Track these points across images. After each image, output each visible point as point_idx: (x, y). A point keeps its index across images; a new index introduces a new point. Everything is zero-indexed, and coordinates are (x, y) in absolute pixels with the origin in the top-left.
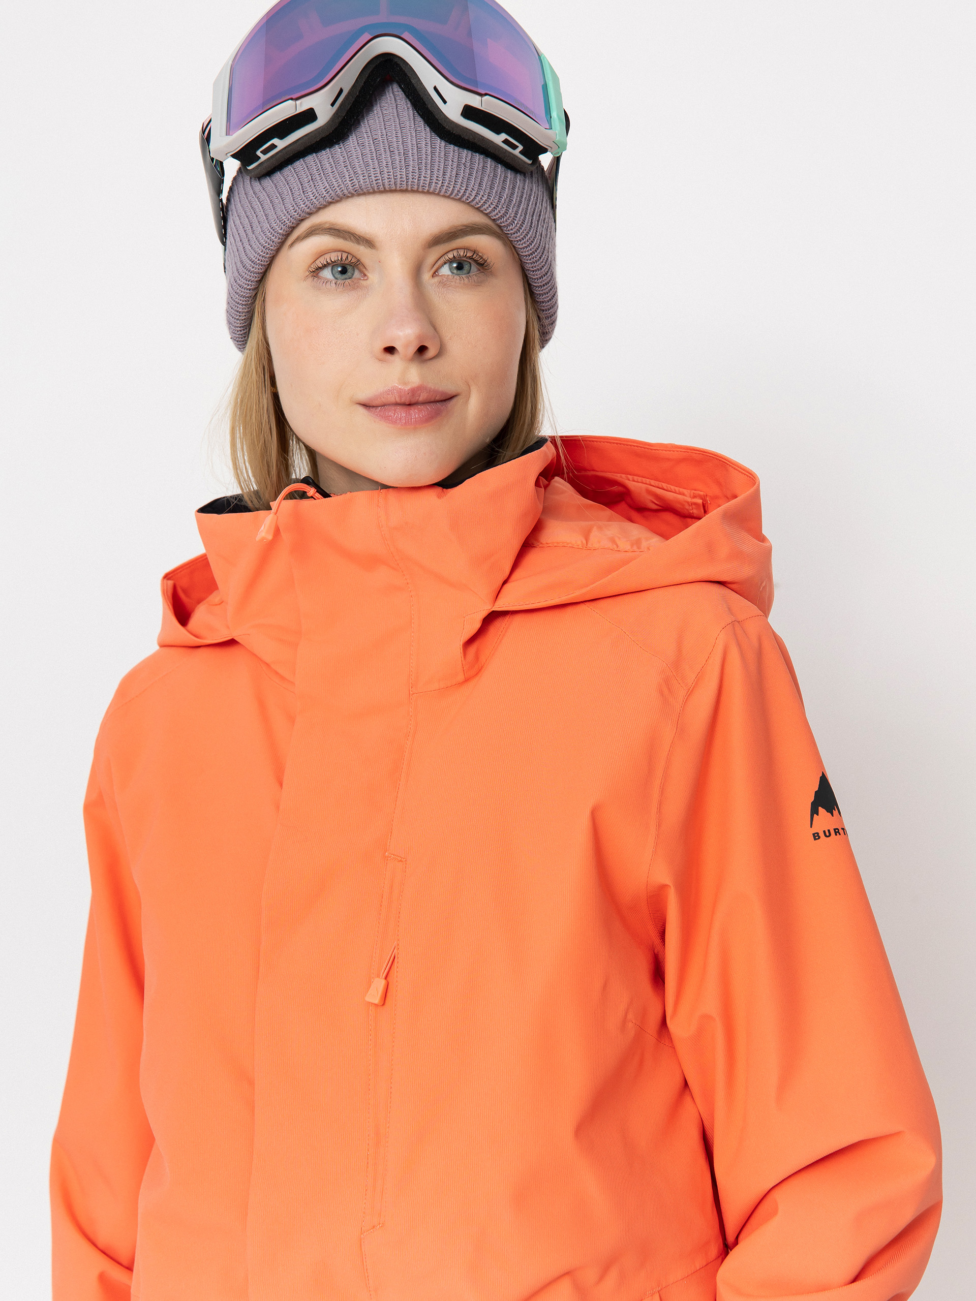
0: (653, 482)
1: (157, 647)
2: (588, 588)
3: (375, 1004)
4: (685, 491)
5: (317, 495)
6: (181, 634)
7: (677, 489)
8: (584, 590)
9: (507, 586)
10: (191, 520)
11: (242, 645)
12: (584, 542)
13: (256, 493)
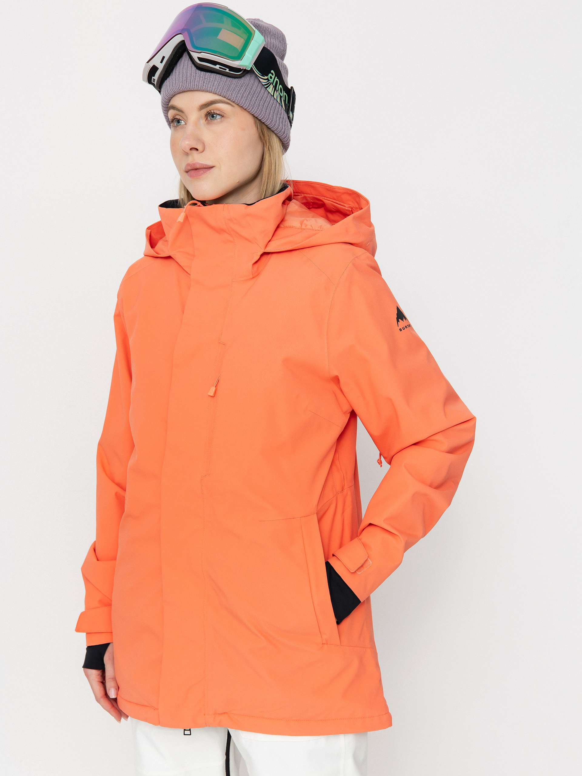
0: (334, 201)
1: (144, 256)
2: (300, 244)
3: (211, 396)
4: (345, 205)
5: (201, 205)
6: (152, 252)
7: (343, 204)
8: (298, 245)
9: (270, 242)
10: (156, 208)
11: (172, 258)
12: (300, 226)
13: (182, 199)
